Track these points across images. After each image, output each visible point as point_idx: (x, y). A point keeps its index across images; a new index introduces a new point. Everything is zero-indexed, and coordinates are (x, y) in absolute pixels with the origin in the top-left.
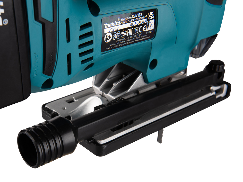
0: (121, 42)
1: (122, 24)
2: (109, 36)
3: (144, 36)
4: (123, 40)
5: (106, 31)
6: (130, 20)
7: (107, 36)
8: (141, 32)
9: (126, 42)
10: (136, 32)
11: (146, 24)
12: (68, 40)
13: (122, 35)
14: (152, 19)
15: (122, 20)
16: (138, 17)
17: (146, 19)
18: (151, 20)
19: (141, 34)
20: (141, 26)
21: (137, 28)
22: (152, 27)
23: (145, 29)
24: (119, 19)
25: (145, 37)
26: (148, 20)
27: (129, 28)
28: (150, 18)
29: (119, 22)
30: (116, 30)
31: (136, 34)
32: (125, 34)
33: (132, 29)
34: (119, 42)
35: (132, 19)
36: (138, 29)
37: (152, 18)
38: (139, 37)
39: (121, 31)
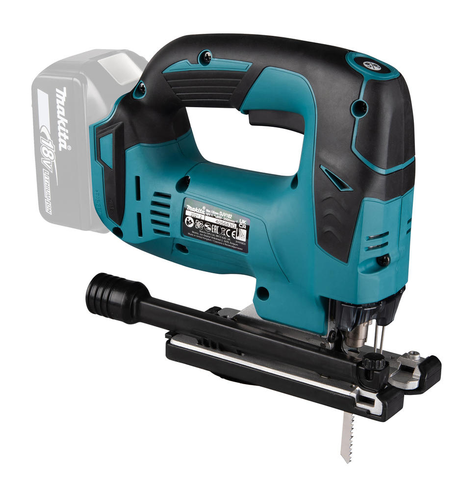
0: (205, 235)
1: (205, 215)
2: (190, 221)
3: (234, 244)
4: (208, 235)
5: (187, 213)
6: (217, 215)
7: (188, 219)
8: (229, 236)
9: (211, 238)
10: (223, 233)
11: (235, 230)
12: (138, 198)
13: (206, 228)
14: (244, 229)
15: (207, 210)
16: (226, 217)
17: (236, 225)
18: (242, 228)
19: (229, 239)
20: (229, 230)
21: (224, 228)
22: (244, 238)
23: (235, 236)
24: (204, 208)
25: (235, 246)
26: (238, 227)
27: (215, 224)
28: (241, 225)
29: (204, 211)
30: (199, 218)
31: (224, 236)
32: (209, 229)
33: (218, 227)
34: (203, 234)
35: (219, 215)
36: (226, 231)
37: (243, 227)
38: (228, 242)
39: (205, 222)
